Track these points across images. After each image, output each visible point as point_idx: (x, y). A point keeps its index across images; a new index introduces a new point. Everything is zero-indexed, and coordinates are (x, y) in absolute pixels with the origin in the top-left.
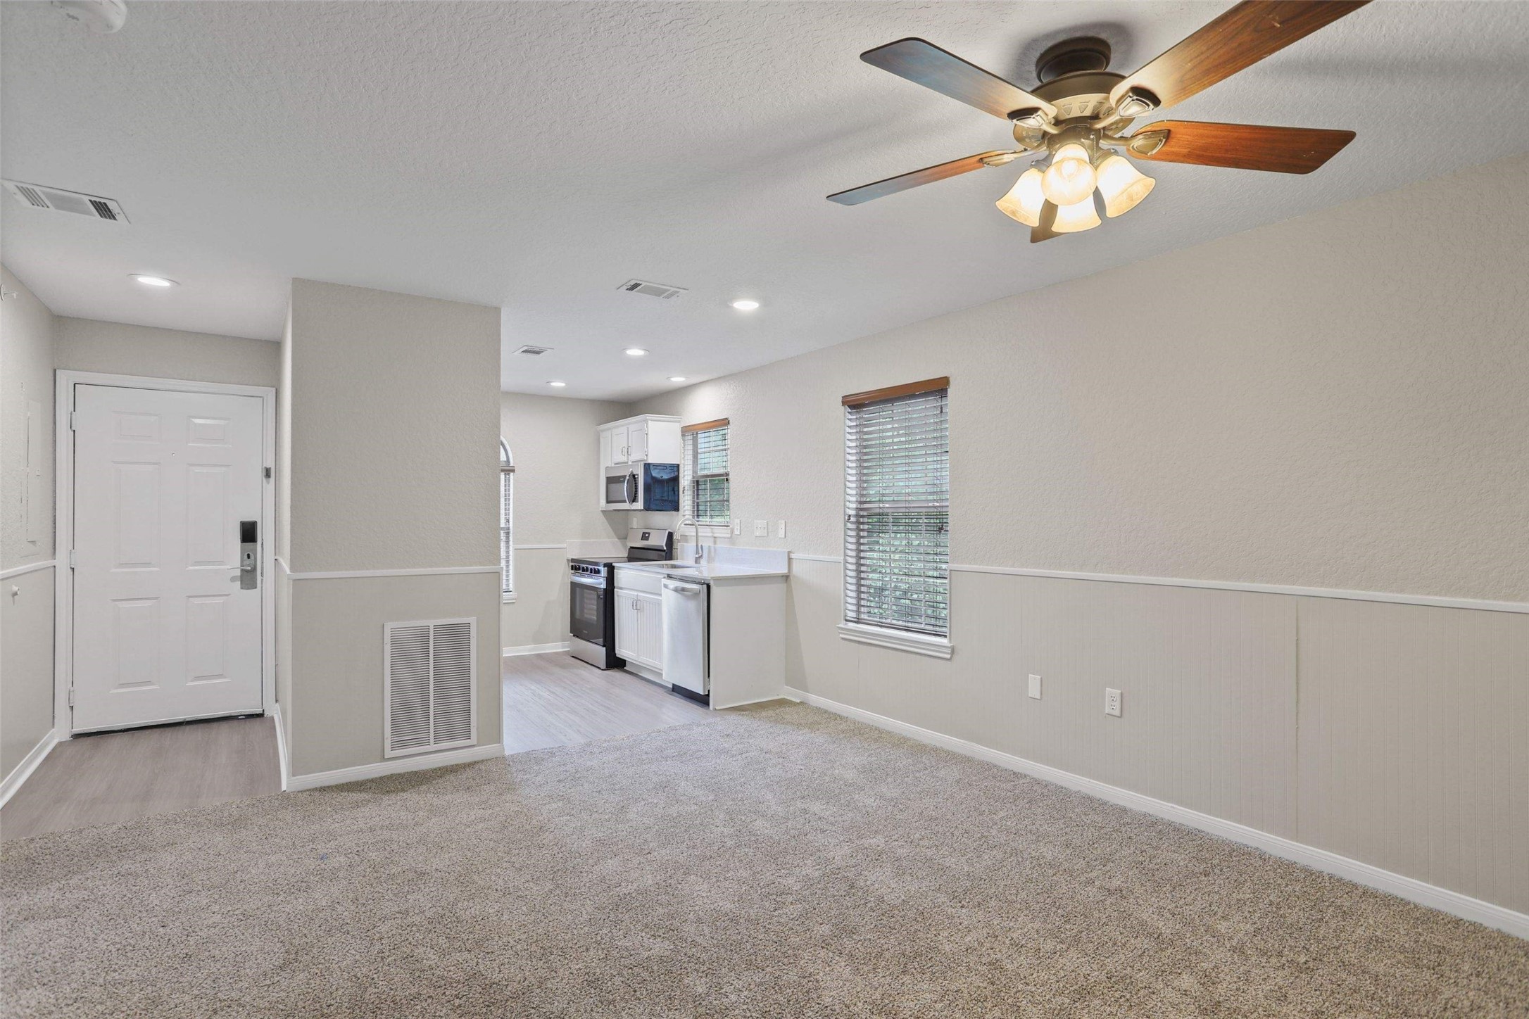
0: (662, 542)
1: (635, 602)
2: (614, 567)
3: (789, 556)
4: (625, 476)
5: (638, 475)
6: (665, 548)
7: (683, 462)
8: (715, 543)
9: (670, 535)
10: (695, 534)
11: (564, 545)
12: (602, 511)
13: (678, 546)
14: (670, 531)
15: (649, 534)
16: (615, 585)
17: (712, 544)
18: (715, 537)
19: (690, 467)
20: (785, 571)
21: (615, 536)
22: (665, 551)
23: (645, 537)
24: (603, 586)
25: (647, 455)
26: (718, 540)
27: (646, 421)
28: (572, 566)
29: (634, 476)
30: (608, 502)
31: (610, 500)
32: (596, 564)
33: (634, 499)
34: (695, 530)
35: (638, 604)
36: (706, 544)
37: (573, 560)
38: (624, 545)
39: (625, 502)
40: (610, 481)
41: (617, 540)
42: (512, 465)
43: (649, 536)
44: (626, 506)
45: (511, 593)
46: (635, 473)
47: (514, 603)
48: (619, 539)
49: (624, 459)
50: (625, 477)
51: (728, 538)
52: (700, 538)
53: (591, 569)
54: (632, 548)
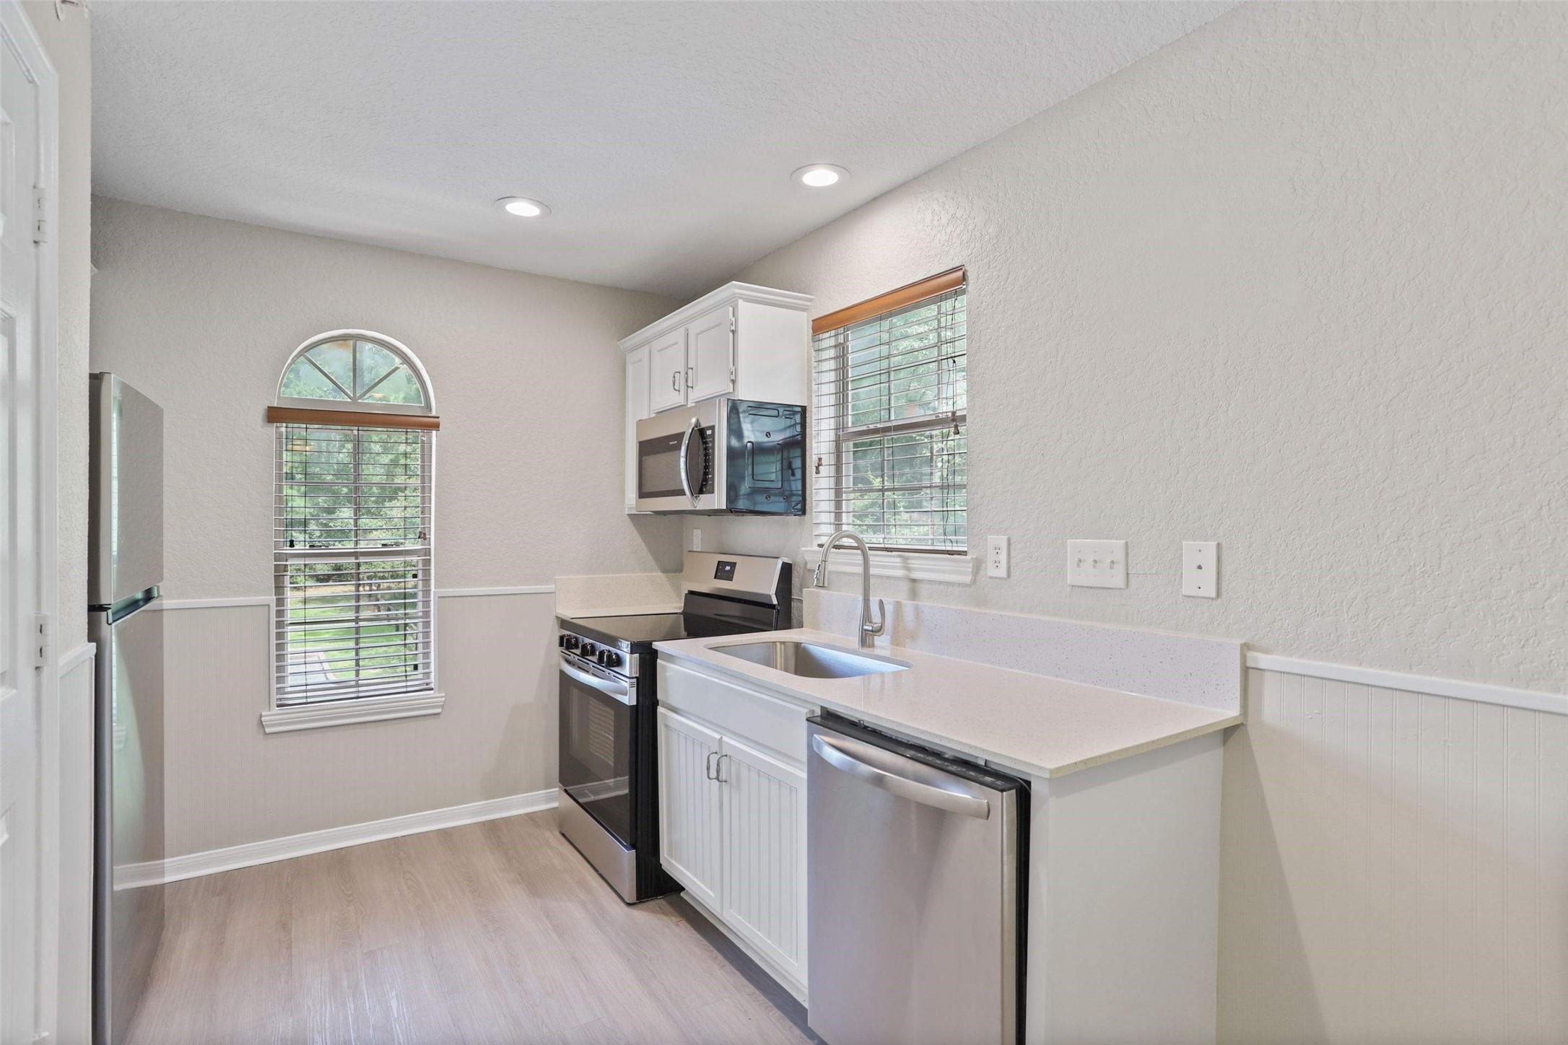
0: (768, 587)
1: (714, 759)
2: (656, 652)
3: (1244, 658)
4: (683, 434)
5: (712, 428)
6: (775, 602)
7: (815, 400)
8: (914, 595)
9: (787, 570)
10: (860, 570)
11: (551, 587)
12: (630, 516)
13: (808, 598)
14: (787, 560)
15: (733, 565)
16: (659, 697)
17: (902, 597)
18: (914, 581)
19: (831, 412)
20: (1229, 712)
21: (656, 567)
22: (773, 607)
23: (724, 571)
24: (629, 699)
25: (733, 382)
26: (924, 590)
27: (732, 302)
28: (562, 638)
29: (702, 432)
30: (643, 494)
31: (646, 489)
32: (613, 641)
33: (702, 484)
34: (861, 557)
35: (724, 761)
36: (888, 597)
37: (564, 623)
38: (677, 589)
39: (682, 493)
40: (648, 448)
41: (660, 574)
42: (434, 414)
43: (732, 572)
44: (684, 503)
45: (432, 692)
46: (703, 425)
47: (438, 714)
48: (665, 571)
49: (677, 399)
50: (679, 436)
51: (966, 585)
52: (872, 581)
53: (602, 653)
54: (692, 593)
